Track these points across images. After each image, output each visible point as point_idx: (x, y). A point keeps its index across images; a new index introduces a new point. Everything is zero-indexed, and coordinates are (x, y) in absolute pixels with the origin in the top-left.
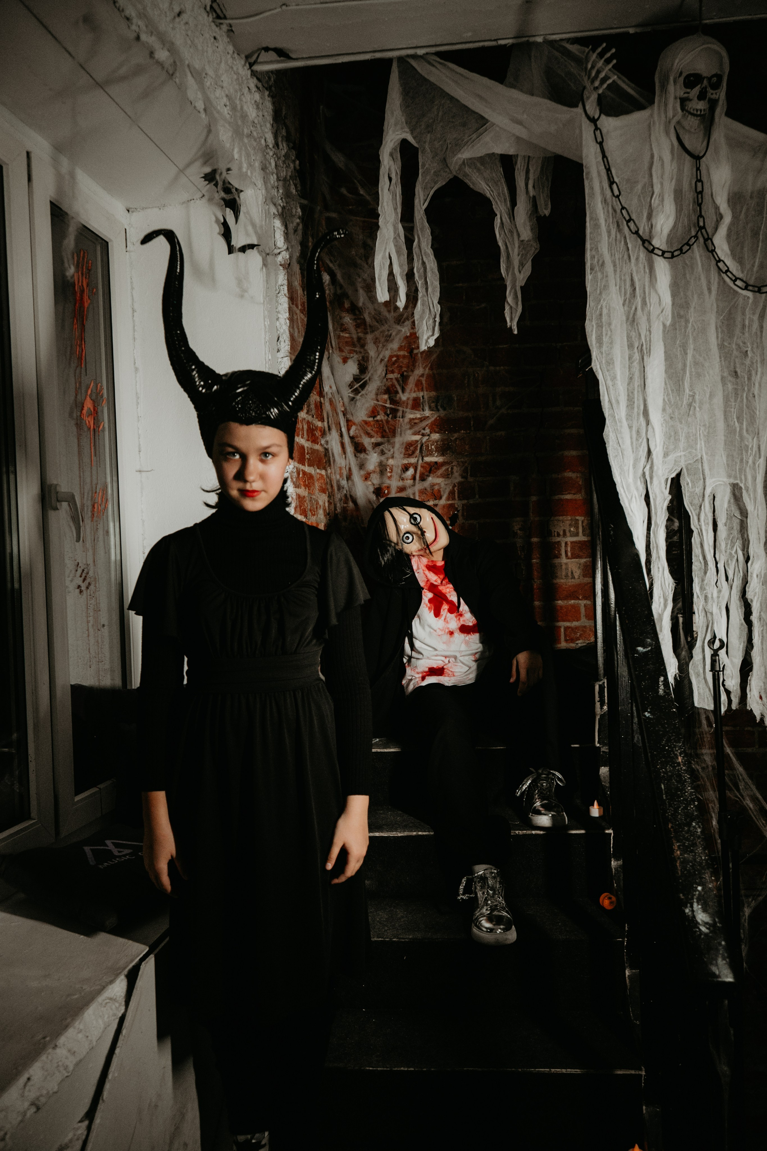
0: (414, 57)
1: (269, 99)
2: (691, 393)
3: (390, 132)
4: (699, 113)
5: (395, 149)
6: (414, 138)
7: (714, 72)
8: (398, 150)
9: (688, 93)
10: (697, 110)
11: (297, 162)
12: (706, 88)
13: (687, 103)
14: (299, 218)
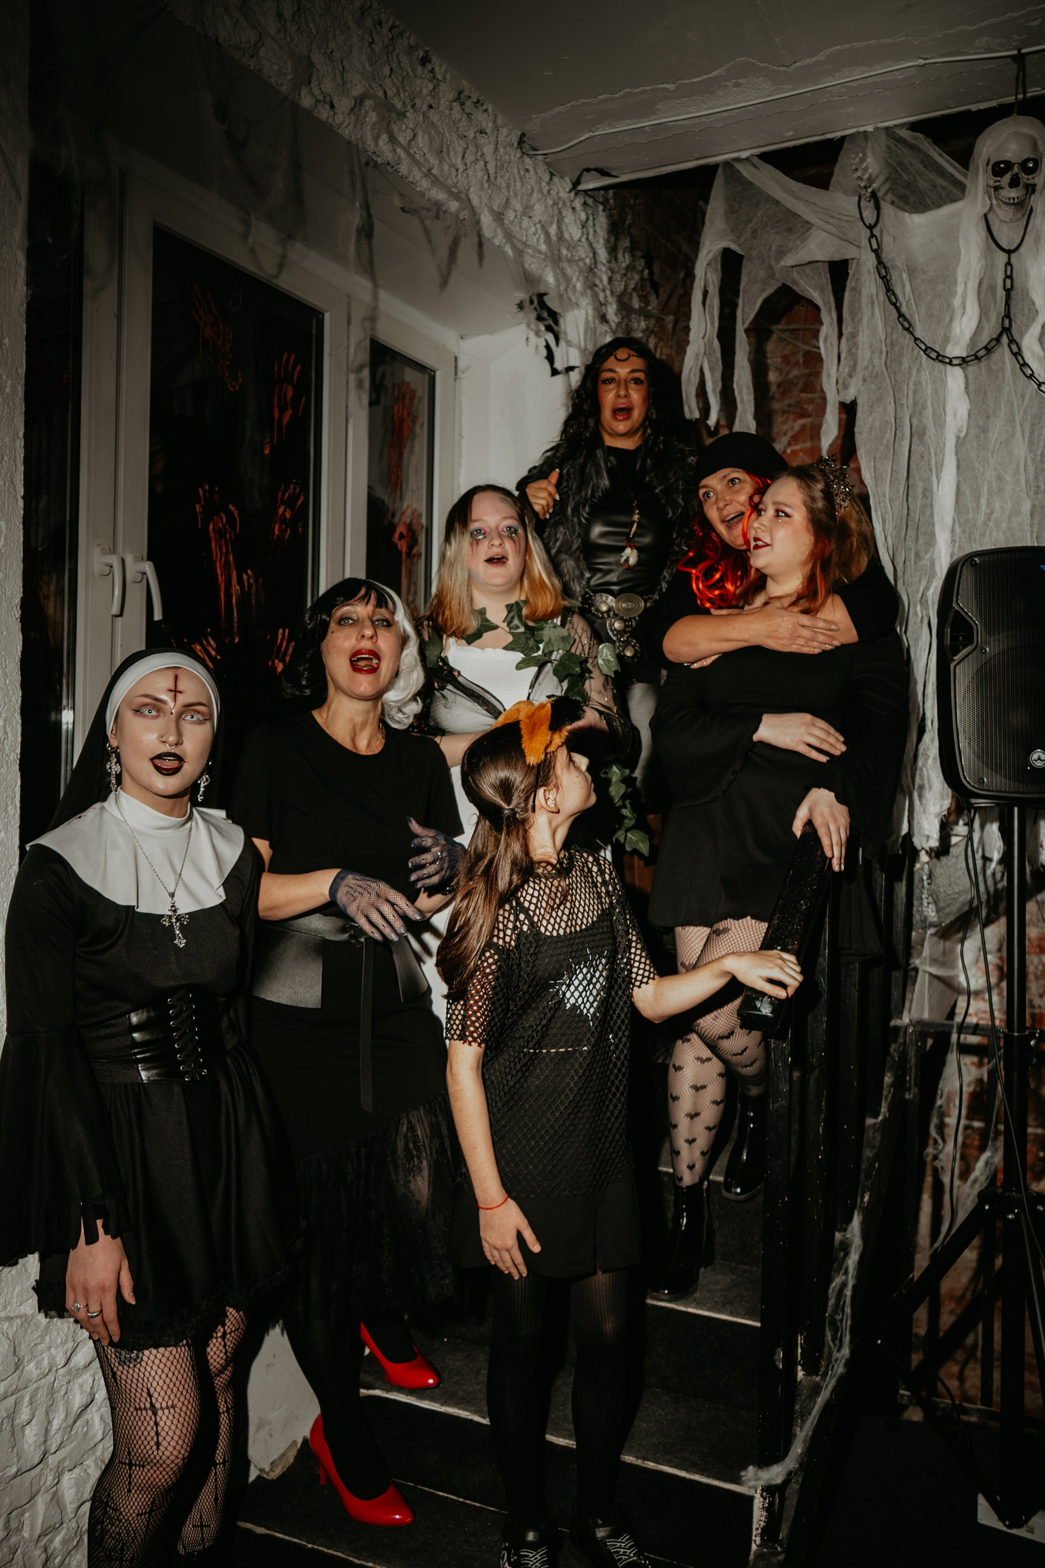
0: (738, 160)
1: (604, 214)
2: (988, 511)
3: (708, 243)
4: (1012, 201)
5: (715, 258)
6: (740, 246)
7: (1025, 157)
8: (719, 259)
9: (999, 181)
10: (1009, 199)
11: (646, 272)
12: (1017, 174)
13: (1001, 191)
14: (643, 331)
